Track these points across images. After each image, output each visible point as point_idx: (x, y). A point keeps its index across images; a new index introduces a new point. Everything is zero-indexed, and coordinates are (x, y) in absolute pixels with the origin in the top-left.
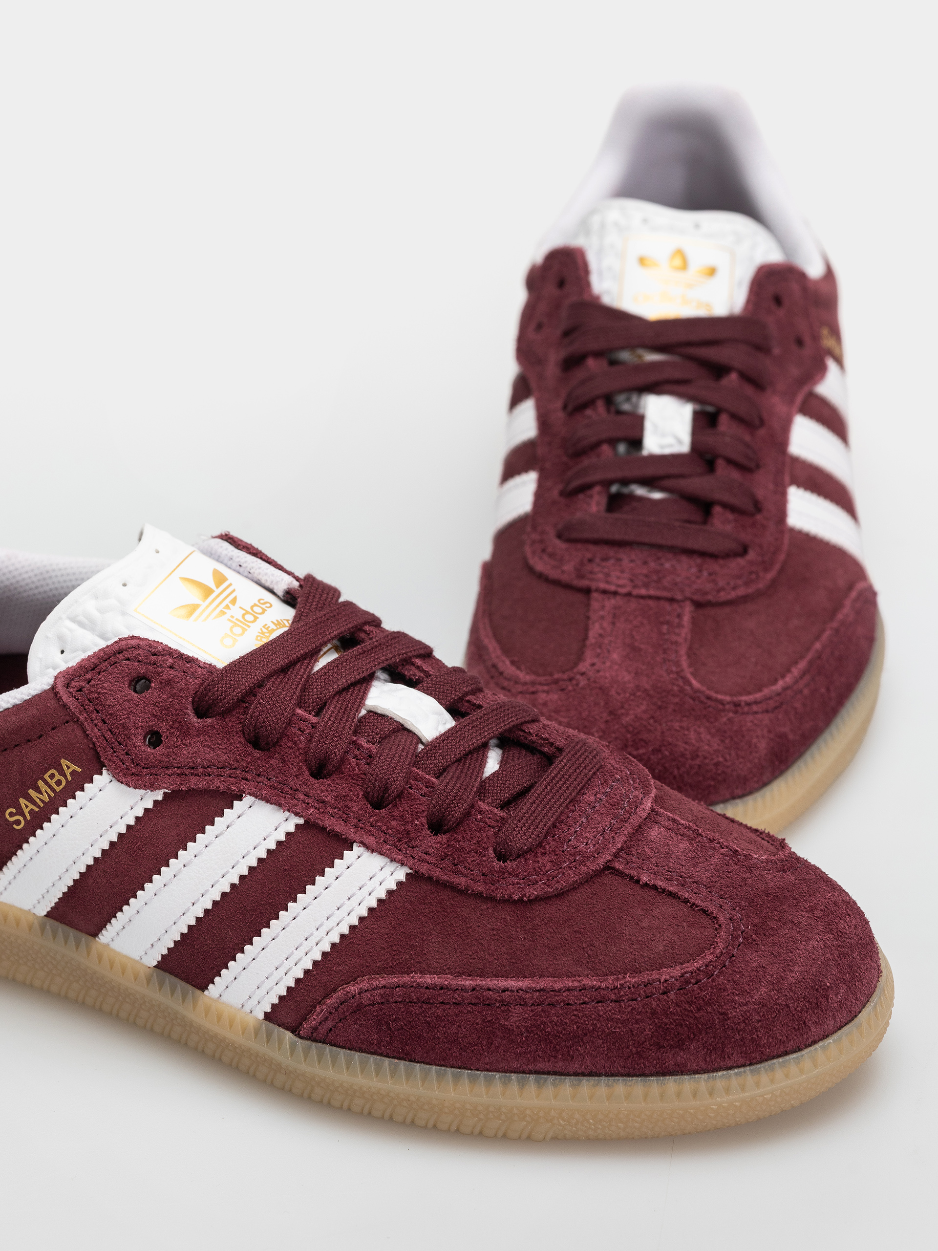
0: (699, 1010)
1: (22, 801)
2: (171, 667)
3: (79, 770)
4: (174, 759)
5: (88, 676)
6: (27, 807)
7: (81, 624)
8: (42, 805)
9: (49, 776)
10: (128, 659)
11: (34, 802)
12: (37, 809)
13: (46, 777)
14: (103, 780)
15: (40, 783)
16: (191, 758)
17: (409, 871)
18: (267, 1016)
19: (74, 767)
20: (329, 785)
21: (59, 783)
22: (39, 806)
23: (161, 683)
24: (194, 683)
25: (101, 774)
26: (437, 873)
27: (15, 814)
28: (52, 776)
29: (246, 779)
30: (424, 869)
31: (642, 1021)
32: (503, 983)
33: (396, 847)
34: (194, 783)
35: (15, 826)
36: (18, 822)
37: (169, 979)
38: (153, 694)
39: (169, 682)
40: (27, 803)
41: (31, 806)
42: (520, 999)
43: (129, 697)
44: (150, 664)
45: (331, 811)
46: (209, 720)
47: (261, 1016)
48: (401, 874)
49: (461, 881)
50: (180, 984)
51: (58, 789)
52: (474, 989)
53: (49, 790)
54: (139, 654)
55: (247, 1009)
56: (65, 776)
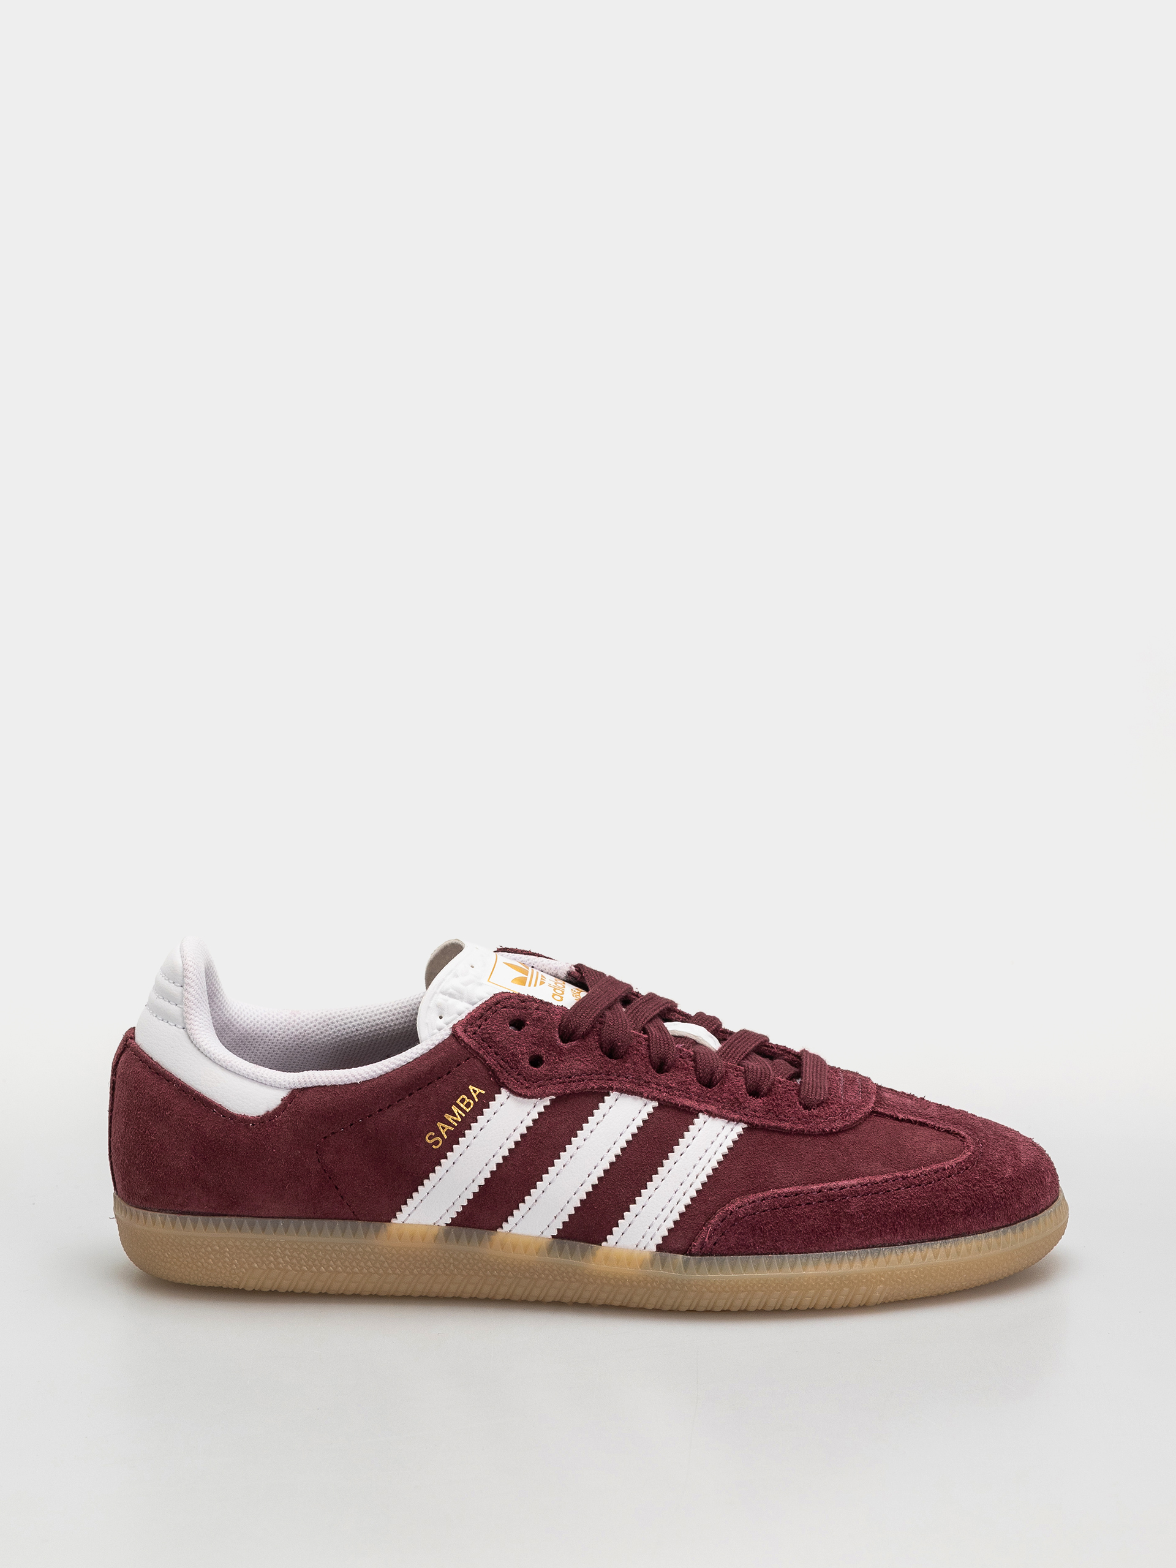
0: (974, 1185)
1: (440, 1125)
2: (537, 1009)
3: (484, 1092)
4: (555, 1072)
5: (478, 1023)
6: (443, 1128)
7: (451, 995)
8: (456, 1125)
9: (460, 1101)
10: (505, 1007)
11: (450, 1124)
12: (453, 1129)
13: (458, 1101)
14: (503, 1096)
15: (454, 1108)
16: (568, 1070)
17: (746, 1126)
18: (659, 1248)
19: (478, 1091)
20: (672, 1076)
21: (468, 1105)
22: (453, 1126)
23: (534, 1020)
24: (557, 1019)
25: (500, 1093)
26: (767, 1122)
27: (434, 1137)
28: (463, 1101)
29: (612, 1080)
30: (756, 1121)
31: (941, 1196)
32: (841, 1183)
33: (732, 1110)
34: (575, 1087)
35: (434, 1147)
36: (437, 1143)
37: (567, 1244)
38: (528, 1029)
39: (539, 1019)
40: (443, 1125)
41: (447, 1127)
42: (854, 1192)
43: (512, 1033)
44: (522, 1009)
45: (678, 1093)
46: (574, 1043)
47: (654, 1249)
48: (739, 1128)
49: (787, 1125)
50: (579, 1245)
51: (468, 1110)
52: (820, 1191)
53: (460, 1112)
54: (513, 1002)
55: (641, 1247)
56: (473, 1099)
